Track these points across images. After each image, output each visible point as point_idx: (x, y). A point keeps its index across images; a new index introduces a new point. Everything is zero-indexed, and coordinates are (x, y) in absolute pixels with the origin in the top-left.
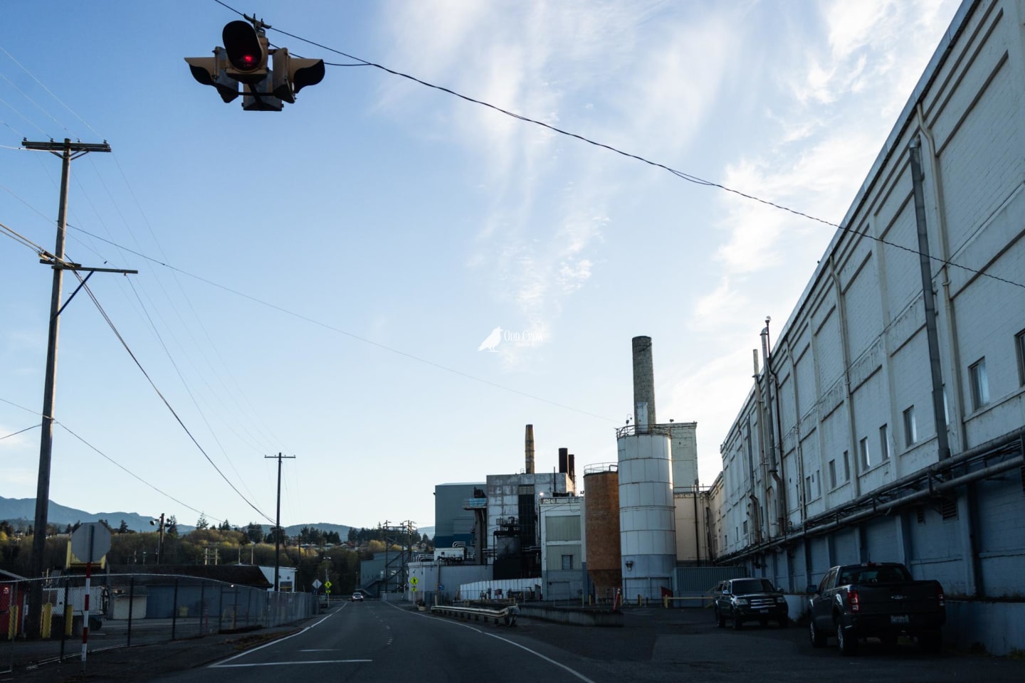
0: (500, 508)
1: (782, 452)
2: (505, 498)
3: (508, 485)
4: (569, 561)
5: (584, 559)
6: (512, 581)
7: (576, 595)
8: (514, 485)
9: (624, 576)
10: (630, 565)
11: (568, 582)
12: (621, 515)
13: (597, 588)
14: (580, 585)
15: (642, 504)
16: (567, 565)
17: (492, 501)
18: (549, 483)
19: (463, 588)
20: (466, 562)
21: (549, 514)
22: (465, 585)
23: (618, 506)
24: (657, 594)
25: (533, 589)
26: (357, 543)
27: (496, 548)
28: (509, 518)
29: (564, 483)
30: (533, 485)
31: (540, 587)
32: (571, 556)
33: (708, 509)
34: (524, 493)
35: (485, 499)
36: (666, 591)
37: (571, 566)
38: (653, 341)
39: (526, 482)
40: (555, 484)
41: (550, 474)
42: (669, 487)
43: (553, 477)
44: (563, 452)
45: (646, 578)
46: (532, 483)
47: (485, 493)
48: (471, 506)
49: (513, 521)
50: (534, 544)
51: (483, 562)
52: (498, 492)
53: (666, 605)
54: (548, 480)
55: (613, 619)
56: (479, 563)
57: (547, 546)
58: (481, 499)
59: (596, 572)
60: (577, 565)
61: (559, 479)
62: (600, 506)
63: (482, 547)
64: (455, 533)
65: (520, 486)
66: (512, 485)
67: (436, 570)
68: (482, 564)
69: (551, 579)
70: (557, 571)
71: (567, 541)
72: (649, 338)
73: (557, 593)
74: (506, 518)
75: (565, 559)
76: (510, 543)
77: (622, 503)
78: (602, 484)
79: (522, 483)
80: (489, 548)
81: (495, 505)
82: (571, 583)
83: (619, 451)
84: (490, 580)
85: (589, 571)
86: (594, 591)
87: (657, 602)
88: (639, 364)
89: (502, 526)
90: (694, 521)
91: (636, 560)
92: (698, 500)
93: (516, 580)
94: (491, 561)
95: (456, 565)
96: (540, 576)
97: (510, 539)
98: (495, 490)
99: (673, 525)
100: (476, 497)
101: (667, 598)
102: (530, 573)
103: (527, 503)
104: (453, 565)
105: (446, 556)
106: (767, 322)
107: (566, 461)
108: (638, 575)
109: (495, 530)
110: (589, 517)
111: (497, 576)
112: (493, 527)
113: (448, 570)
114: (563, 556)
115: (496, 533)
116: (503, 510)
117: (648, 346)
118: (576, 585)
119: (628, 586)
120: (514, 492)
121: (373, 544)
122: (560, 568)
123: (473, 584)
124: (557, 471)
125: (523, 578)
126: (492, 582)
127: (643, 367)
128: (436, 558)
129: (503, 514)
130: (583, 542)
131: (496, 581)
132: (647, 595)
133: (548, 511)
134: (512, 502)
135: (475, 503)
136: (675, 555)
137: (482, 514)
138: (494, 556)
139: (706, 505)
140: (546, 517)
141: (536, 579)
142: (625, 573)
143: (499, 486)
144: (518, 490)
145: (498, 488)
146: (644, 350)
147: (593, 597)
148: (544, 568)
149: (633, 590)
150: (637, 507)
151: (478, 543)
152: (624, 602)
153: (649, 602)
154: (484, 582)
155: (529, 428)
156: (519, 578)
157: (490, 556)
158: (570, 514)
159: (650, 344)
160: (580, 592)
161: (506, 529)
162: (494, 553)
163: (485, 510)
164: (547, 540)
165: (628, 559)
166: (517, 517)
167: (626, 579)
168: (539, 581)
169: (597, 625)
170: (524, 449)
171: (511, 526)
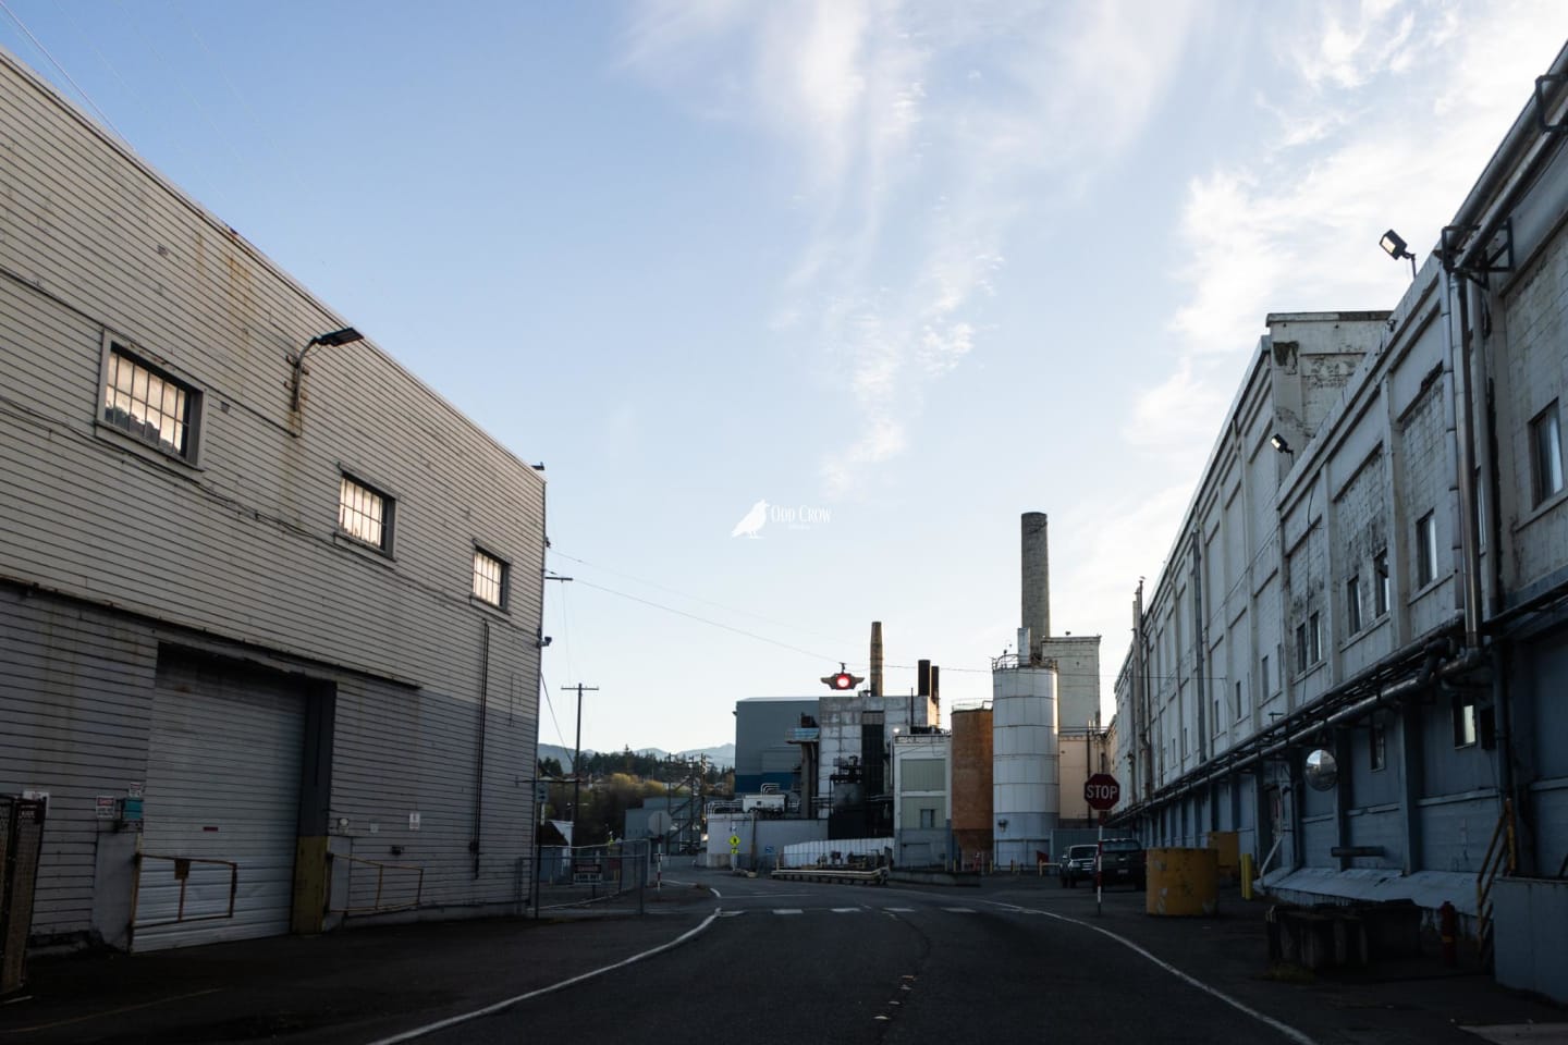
0: (836, 743)
1: (1150, 716)
2: (844, 728)
3: (849, 711)
4: (930, 817)
5: (948, 816)
6: (853, 841)
7: (937, 860)
8: (858, 711)
9: (996, 837)
10: (1003, 824)
11: (928, 844)
12: (995, 765)
13: (963, 852)
14: (944, 848)
15: (1020, 752)
16: (927, 822)
17: (826, 732)
18: (905, 709)
19: (789, 850)
20: (788, 815)
21: (905, 757)
22: (791, 847)
23: (991, 752)
24: (1033, 860)
25: (882, 852)
26: (590, 777)
27: (833, 796)
28: (851, 757)
29: (925, 709)
30: (882, 712)
31: (890, 850)
32: (932, 811)
33: (1103, 755)
34: (871, 722)
35: (817, 730)
36: (1042, 856)
37: (932, 825)
38: (1049, 519)
39: (873, 707)
40: (912, 711)
41: (906, 698)
42: (1052, 731)
43: (910, 701)
44: (924, 666)
45: (1022, 840)
46: (881, 709)
47: (817, 721)
48: (797, 739)
49: (856, 761)
50: (882, 792)
51: (812, 815)
52: (835, 720)
53: (1041, 873)
54: (903, 705)
55: (972, 880)
56: (806, 816)
57: (902, 798)
58: (810, 729)
59: (963, 832)
60: (940, 823)
61: (918, 705)
62: (970, 752)
63: (810, 794)
64: (765, 771)
65: (865, 712)
66: (853, 711)
67: (749, 825)
68: (810, 818)
69: (904, 840)
70: (915, 829)
71: (927, 791)
72: (1044, 516)
73: (914, 857)
74: (845, 756)
75: (925, 813)
76: (852, 790)
77: (997, 750)
78: (972, 724)
79: (868, 708)
80: (821, 796)
81: (830, 738)
82: (932, 845)
83: (995, 686)
84: (824, 840)
85: (953, 830)
86: (960, 855)
87: (1031, 869)
88: (1029, 550)
89: (841, 767)
90: (1086, 769)
91: (1011, 819)
92: (1092, 744)
93: (858, 841)
94: (824, 813)
95: (774, 819)
96: (892, 835)
97: (852, 786)
98: (830, 718)
99: (1056, 774)
100: (803, 727)
101: (1042, 864)
102: (875, 831)
103: (873, 736)
104: (771, 819)
105: (762, 806)
106: (1141, 582)
107: (928, 676)
108: (1013, 837)
109: (832, 773)
110: (956, 765)
111: (832, 836)
112: (828, 768)
113: (764, 825)
114: (922, 811)
115: (833, 778)
116: (840, 745)
117: (1042, 526)
118: (938, 847)
119: (1000, 849)
120: (857, 722)
121: (617, 780)
122: (918, 826)
123: (801, 845)
124: (916, 693)
125: (867, 837)
126: (827, 842)
127: (1034, 554)
128: (745, 808)
129: (840, 751)
130: (948, 793)
131: (832, 842)
132: (1023, 861)
133: (904, 751)
134: (853, 733)
135: (802, 734)
136: (1058, 814)
137: (812, 750)
138: (830, 808)
139: (1101, 751)
140: (902, 760)
141: (885, 840)
142: (998, 834)
143: (836, 712)
144: (862, 719)
145: (835, 715)
146: (1036, 531)
147: (959, 863)
148: (897, 825)
149: (1007, 854)
150: (1014, 756)
151: (805, 789)
152: (995, 868)
153: (1025, 869)
154: (816, 843)
155: (877, 627)
156: (861, 837)
157: (822, 807)
158: (931, 756)
159: (1046, 524)
160: (943, 857)
161: (847, 773)
162: (830, 803)
163: (816, 745)
164: (902, 790)
165: (1001, 818)
166: (860, 755)
167: (998, 841)
168: (890, 842)
169: (957, 885)
170: (869, 656)
171: (852, 769)
